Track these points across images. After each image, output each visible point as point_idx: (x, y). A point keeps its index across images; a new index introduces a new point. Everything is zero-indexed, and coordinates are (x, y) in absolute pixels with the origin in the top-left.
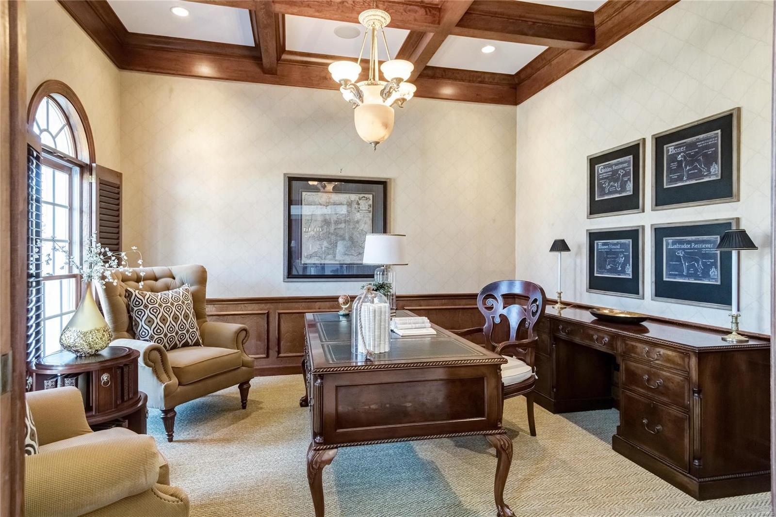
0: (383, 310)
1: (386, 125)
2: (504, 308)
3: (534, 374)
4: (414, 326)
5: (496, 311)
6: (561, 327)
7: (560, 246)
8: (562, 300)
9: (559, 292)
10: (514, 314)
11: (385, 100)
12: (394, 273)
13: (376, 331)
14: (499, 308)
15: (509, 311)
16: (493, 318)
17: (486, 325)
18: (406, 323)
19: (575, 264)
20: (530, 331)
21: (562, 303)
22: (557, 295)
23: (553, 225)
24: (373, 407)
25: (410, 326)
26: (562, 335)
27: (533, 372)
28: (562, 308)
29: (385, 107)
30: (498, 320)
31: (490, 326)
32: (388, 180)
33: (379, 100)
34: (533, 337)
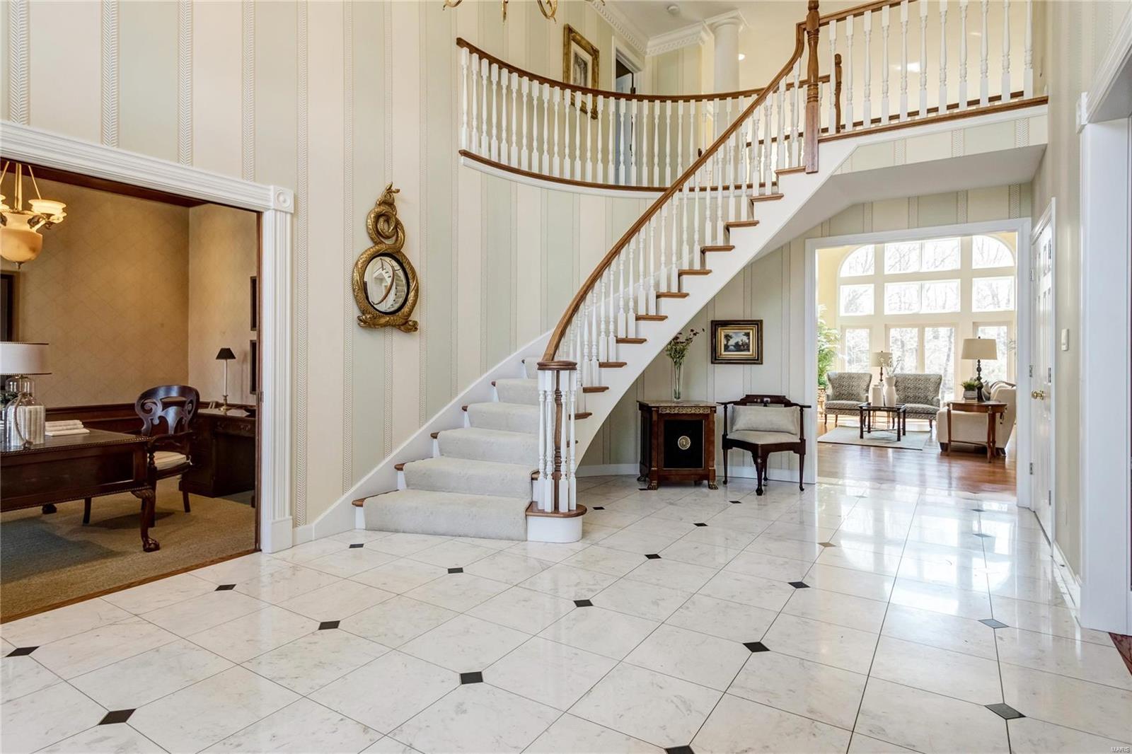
0: (38, 410)
1: (33, 250)
2: (163, 410)
3: (189, 461)
4: (65, 428)
5: (154, 413)
6: (219, 424)
7: (226, 354)
8: (228, 402)
9: (225, 394)
10: (171, 415)
11: (32, 226)
12: (33, 383)
13: (32, 426)
14: (159, 411)
15: (166, 413)
16: (152, 420)
17: (144, 427)
18: (56, 426)
19: (242, 371)
20: (186, 426)
21: (228, 405)
22: (223, 398)
23: (224, 333)
24: (33, 480)
25: (61, 428)
26: (220, 430)
27: (188, 460)
28: (227, 410)
29: (32, 233)
30: (156, 422)
31: (148, 427)
32: (15, 274)
33: (27, 227)
34: (187, 430)
